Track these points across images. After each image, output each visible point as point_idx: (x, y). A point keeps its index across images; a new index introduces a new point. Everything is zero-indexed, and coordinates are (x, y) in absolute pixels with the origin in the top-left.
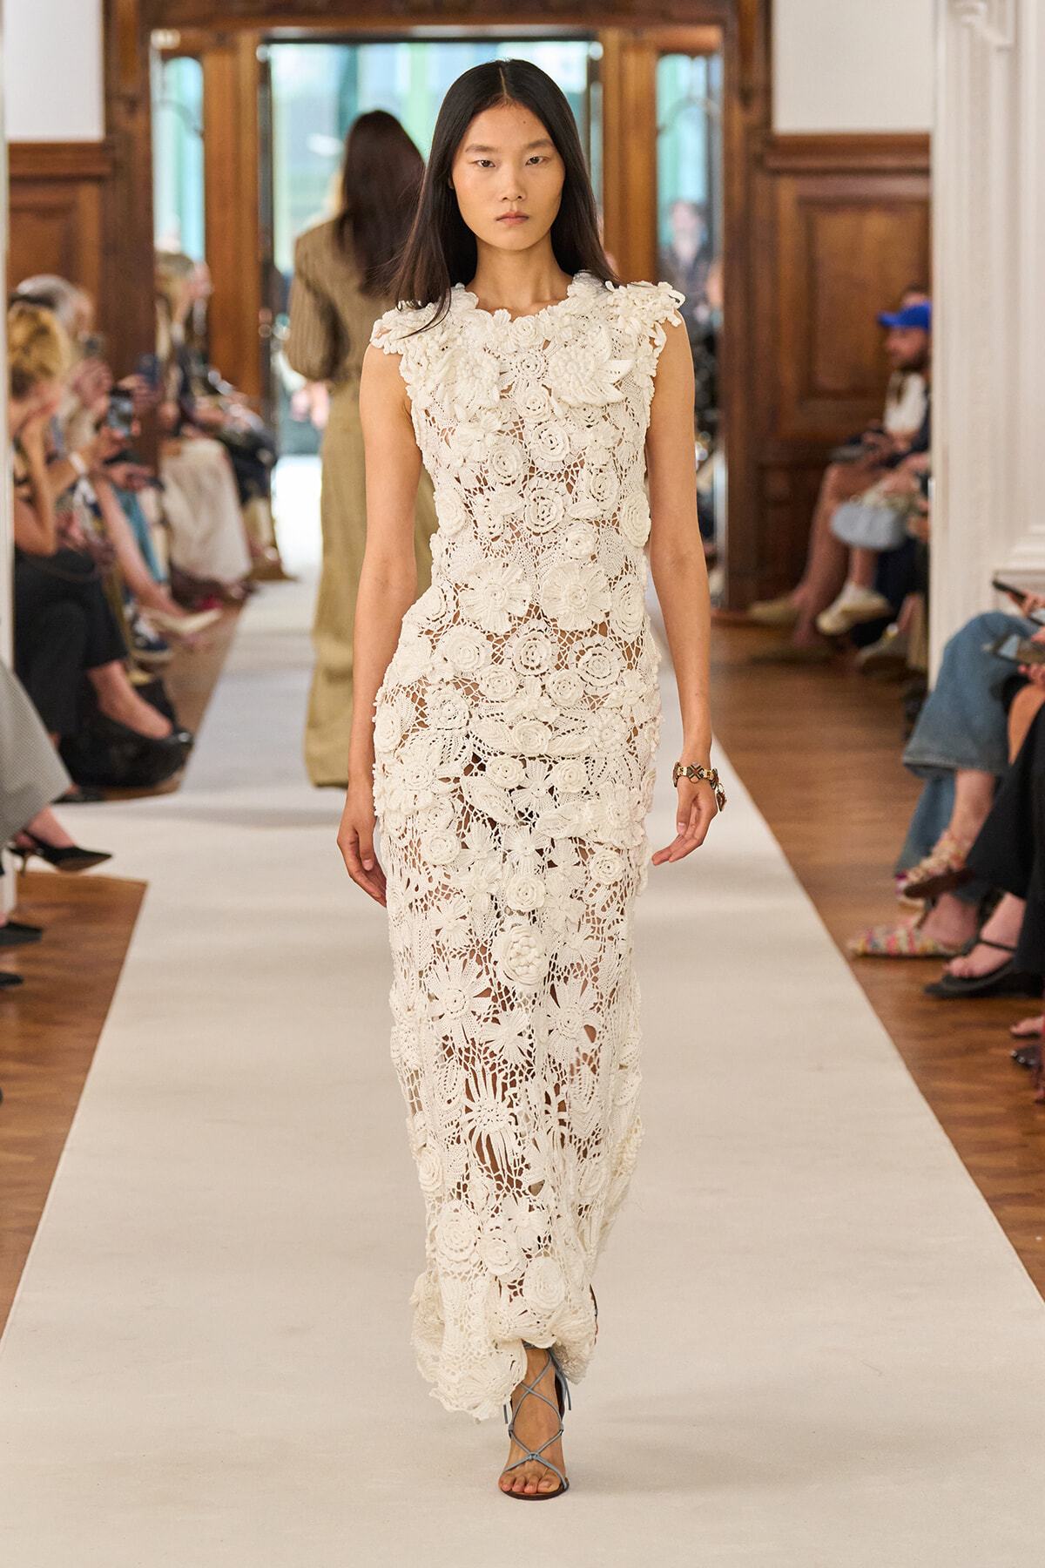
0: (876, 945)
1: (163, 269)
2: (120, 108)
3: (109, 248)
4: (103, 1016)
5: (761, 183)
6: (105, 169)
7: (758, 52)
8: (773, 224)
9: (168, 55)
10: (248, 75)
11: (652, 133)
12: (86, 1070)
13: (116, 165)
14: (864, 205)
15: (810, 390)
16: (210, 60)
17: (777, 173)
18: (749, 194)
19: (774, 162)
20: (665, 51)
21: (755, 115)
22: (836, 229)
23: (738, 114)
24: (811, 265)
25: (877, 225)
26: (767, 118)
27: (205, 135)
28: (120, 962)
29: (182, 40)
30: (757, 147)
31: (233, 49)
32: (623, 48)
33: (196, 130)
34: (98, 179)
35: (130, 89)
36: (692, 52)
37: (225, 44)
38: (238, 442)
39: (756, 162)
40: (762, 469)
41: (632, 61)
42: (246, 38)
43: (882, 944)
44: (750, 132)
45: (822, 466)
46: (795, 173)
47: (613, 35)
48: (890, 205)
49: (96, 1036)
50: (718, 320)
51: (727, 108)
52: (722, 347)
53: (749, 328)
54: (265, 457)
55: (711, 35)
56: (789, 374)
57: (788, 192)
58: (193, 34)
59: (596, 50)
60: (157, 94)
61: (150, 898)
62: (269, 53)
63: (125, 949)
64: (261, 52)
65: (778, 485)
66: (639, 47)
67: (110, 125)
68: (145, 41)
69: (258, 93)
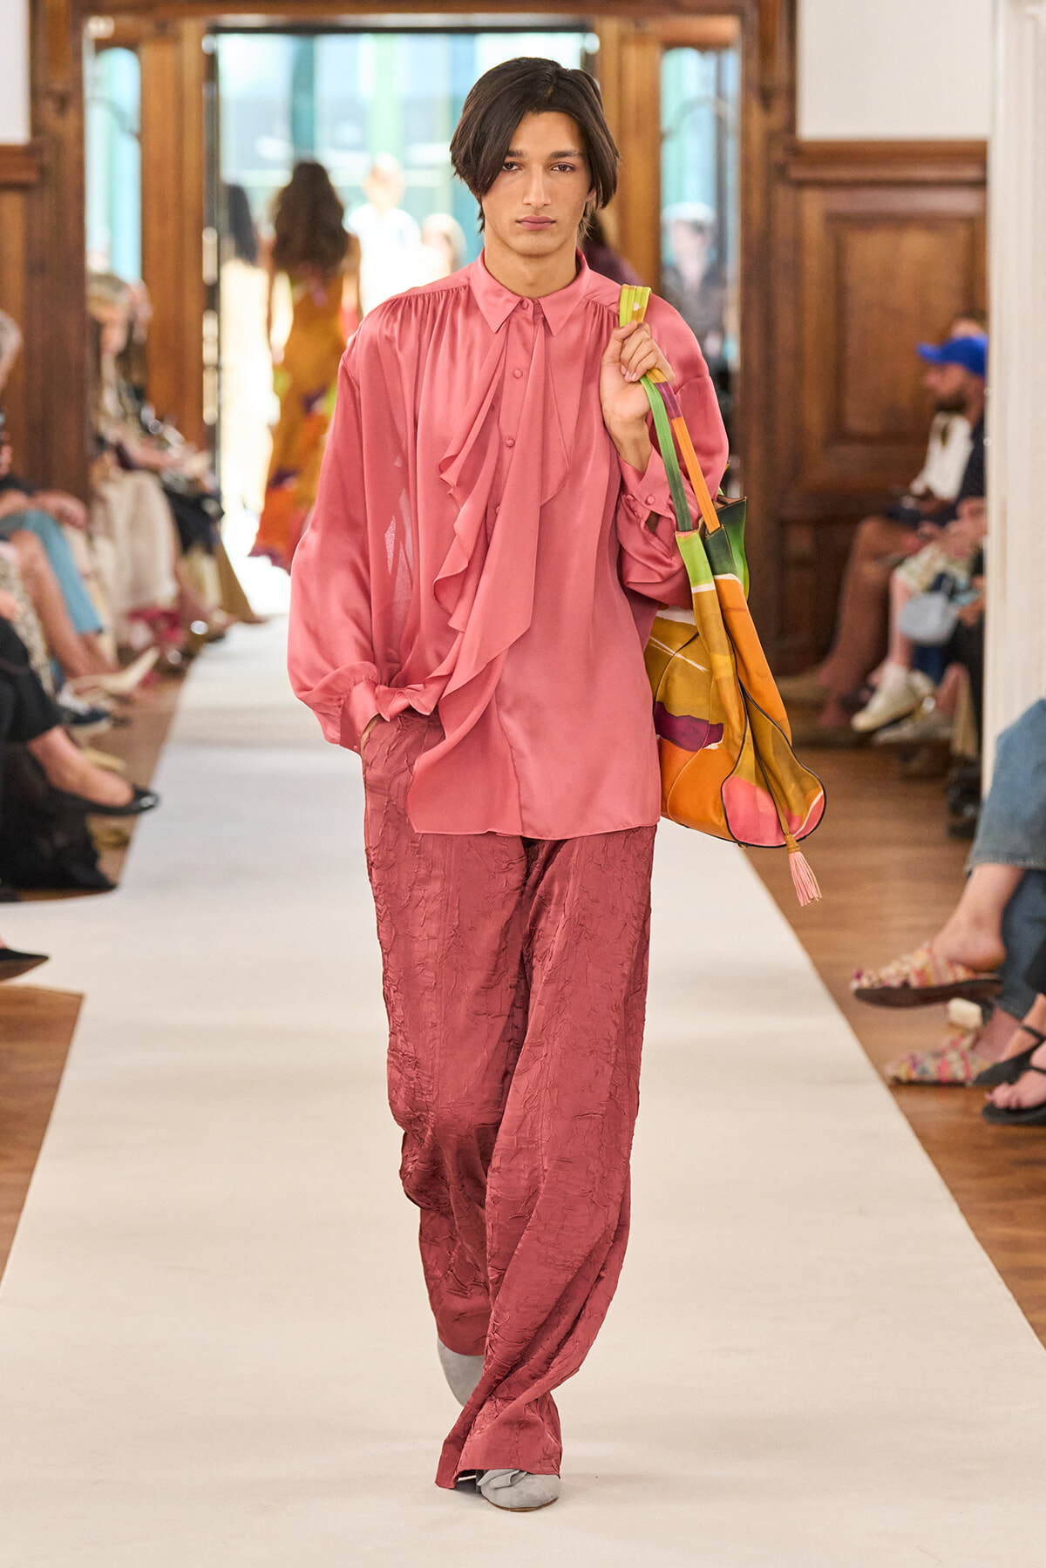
0: (924, 1071)
1: (95, 290)
2: (49, 106)
3: (35, 267)
4: (37, 1148)
5: (783, 194)
6: (29, 176)
7: (781, 46)
8: (798, 244)
9: (102, 45)
10: (192, 69)
11: (656, 139)
12: (19, 1209)
13: (43, 171)
14: (901, 222)
15: (838, 433)
16: (148, 51)
17: (801, 184)
18: (769, 208)
19: (797, 173)
20: (671, 44)
21: (777, 118)
22: (868, 249)
23: (757, 118)
24: (839, 290)
25: (916, 244)
26: (791, 124)
27: (142, 137)
28: (55, 1086)
29: (117, 29)
30: (779, 155)
31: (176, 39)
32: (623, 40)
33: (131, 132)
34: (22, 188)
35: (59, 86)
36: (703, 46)
37: (165, 33)
38: (181, 488)
39: (778, 173)
40: (782, 526)
41: (633, 55)
42: (190, 28)
43: (931, 1069)
44: (770, 137)
45: (854, 520)
46: (823, 184)
47: (612, 26)
48: (931, 222)
49: (30, 1170)
50: (733, 352)
51: (745, 111)
52: (737, 384)
53: (769, 364)
54: (210, 508)
55: (727, 27)
56: (814, 415)
57: (814, 206)
58: (128, 21)
59: (592, 43)
60: (89, 91)
61: (87, 1012)
62: (215, 44)
63: (60, 1071)
64: (208, 43)
65: (801, 542)
66: (641, 39)
67: (36, 127)
68: (77, 28)
69: (204, 91)
